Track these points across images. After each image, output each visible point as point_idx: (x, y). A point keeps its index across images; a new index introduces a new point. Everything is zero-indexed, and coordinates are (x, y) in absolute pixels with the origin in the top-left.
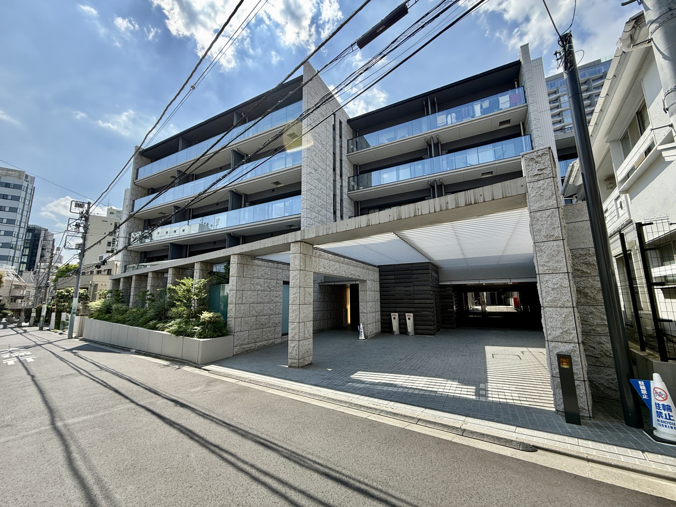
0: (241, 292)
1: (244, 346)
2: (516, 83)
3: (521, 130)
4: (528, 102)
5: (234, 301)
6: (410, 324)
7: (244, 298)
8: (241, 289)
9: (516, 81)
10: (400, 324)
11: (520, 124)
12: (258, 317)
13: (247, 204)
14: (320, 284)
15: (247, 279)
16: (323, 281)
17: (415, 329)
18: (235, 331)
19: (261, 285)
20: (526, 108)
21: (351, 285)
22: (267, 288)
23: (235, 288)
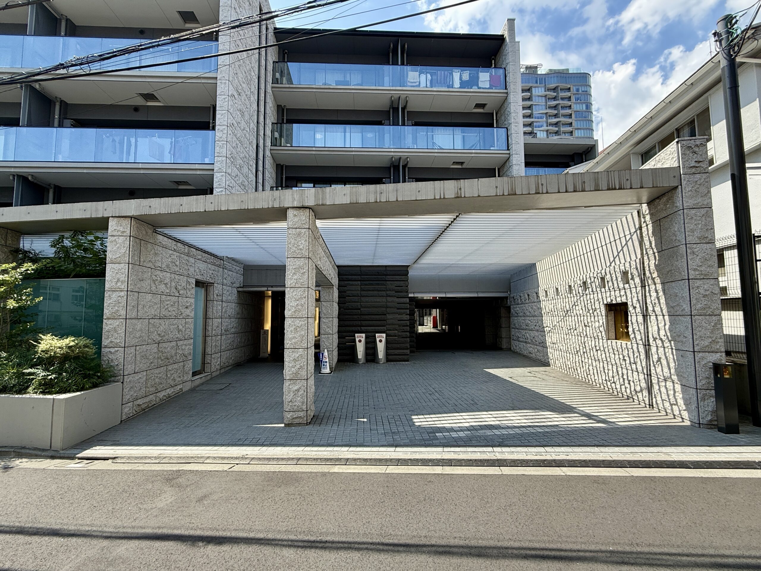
0: (136, 294)
1: (140, 402)
2: (493, 61)
3: (493, 120)
4: (509, 89)
5: (123, 313)
6: (381, 347)
7: (140, 307)
8: (137, 290)
9: (493, 59)
10: (367, 348)
11: (493, 113)
12: (161, 345)
13: (67, 122)
14: (240, 289)
15: (145, 269)
16: (242, 285)
17: (387, 354)
18: (126, 373)
19: (166, 284)
20: (506, 95)
21: (273, 292)
22: (175, 290)
23: (124, 286)
